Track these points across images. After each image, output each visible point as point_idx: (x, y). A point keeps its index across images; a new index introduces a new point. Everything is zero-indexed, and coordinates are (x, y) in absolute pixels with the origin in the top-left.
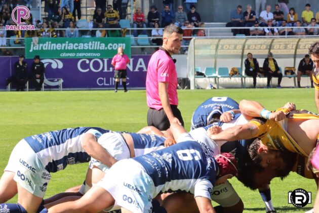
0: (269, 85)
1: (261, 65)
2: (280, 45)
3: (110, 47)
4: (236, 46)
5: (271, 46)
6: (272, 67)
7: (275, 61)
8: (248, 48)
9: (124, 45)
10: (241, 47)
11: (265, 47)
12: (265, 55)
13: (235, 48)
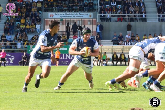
0: (121, 65)
1: (119, 57)
2: (127, 49)
3: (61, 49)
4: (109, 49)
5: (123, 49)
6: (123, 57)
7: (124, 55)
8: (114, 50)
9: (67, 48)
10: (111, 49)
11: (121, 49)
12: (120, 53)
13: (109, 50)
